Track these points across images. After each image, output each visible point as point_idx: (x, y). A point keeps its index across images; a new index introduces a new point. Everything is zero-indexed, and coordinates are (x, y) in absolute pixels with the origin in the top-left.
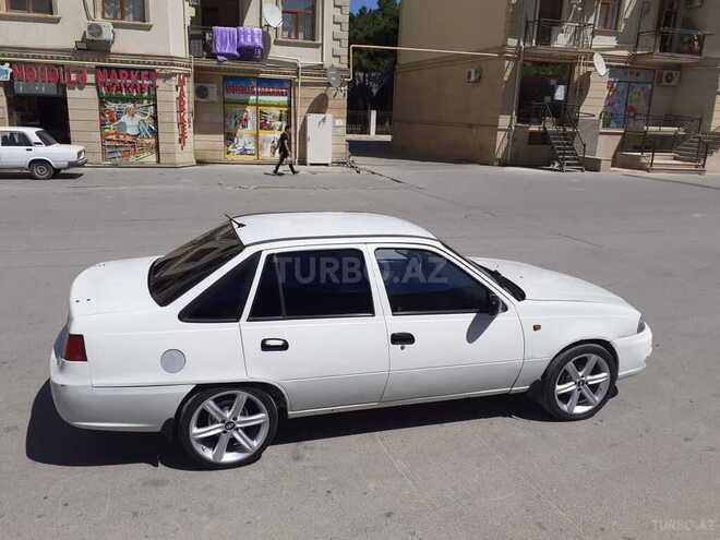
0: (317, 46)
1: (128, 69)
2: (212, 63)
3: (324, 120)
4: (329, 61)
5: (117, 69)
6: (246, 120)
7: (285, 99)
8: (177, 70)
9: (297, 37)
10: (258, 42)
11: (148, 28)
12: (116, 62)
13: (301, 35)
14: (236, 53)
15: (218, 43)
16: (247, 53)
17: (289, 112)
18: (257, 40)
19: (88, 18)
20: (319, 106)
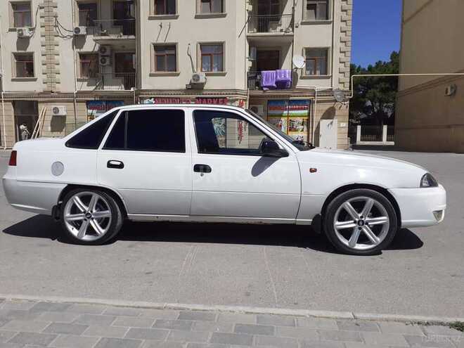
0: (328, 78)
1: (212, 98)
2: (260, 93)
3: (331, 123)
4: (336, 86)
5: (206, 98)
6: (281, 126)
7: (306, 111)
8: (239, 97)
9: (315, 73)
10: (288, 77)
11: (224, 75)
12: (206, 94)
13: (318, 72)
14: (274, 85)
15: (264, 80)
16: (281, 85)
17: (308, 120)
18: (287, 76)
19: (193, 71)
20: (329, 115)
